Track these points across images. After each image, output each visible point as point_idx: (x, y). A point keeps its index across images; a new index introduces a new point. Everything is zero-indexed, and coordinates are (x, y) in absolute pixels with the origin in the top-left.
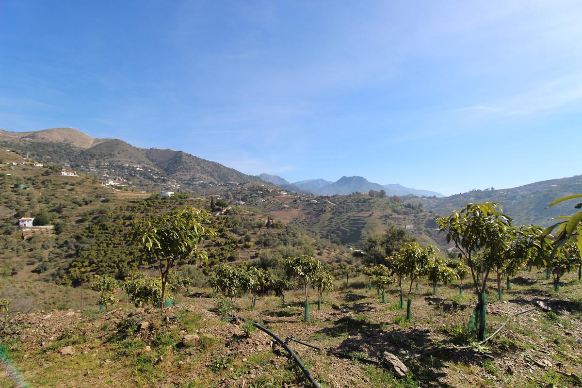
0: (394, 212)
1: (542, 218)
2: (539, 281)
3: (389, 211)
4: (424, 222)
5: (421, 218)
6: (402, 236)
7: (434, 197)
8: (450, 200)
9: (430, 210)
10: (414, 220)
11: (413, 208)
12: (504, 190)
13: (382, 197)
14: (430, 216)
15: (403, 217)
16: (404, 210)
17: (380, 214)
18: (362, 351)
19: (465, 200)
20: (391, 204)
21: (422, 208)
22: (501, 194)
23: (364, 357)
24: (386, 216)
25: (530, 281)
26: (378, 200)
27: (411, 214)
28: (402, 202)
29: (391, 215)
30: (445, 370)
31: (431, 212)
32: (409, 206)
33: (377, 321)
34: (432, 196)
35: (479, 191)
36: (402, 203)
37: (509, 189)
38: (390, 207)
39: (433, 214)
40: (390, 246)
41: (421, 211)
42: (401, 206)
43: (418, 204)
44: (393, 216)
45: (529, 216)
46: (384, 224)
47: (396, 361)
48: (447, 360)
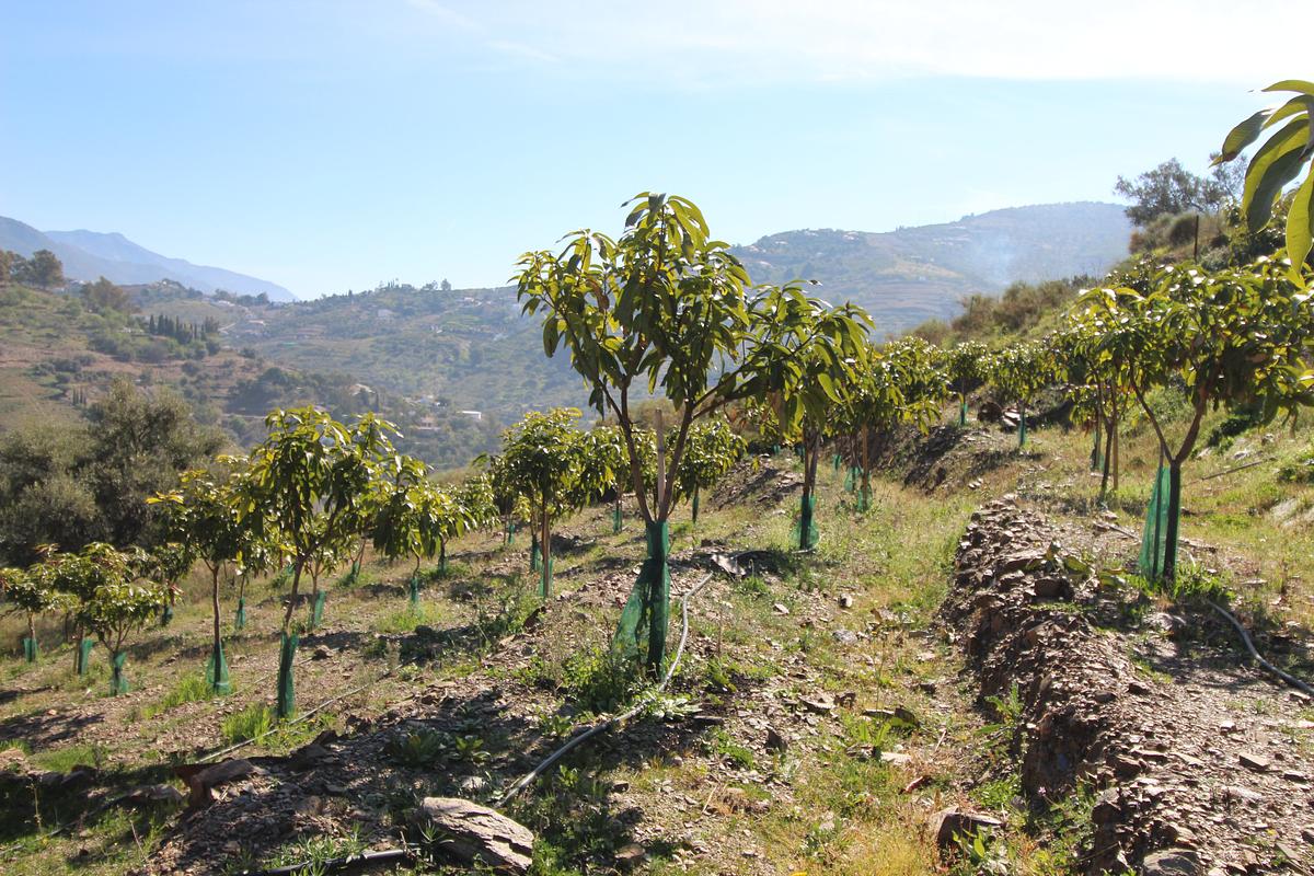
0: (101, 350)
1: (563, 383)
2: (599, 540)
3: (75, 345)
4: (224, 392)
5: (213, 374)
6: (166, 430)
7: (262, 299)
8: (315, 312)
9: (246, 345)
10: (183, 382)
11: (183, 337)
12: (475, 293)
13: (45, 283)
14: (244, 369)
15: (138, 372)
16: (144, 342)
17: (34, 355)
18: (313, 831)
19: (364, 316)
20: (83, 315)
21: (216, 339)
22: (467, 303)
23: (346, 853)
24: (61, 366)
25: (579, 543)
26: (23, 297)
27: (170, 358)
28: (137, 311)
29: (87, 361)
30: (628, 801)
31: (248, 354)
32: (165, 327)
33: (151, 755)
34: (254, 294)
35: (407, 289)
36: (134, 316)
37: (490, 291)
38: (82, 328)
39: (255, 362)
40: (114, 471)
41: (213, 350)
42: (130, 324)
43: (200, 322)
44: (95, 368)
45: (533, 376)
46: (56, 397)
47: (484, 820)
48: (610, 766)
